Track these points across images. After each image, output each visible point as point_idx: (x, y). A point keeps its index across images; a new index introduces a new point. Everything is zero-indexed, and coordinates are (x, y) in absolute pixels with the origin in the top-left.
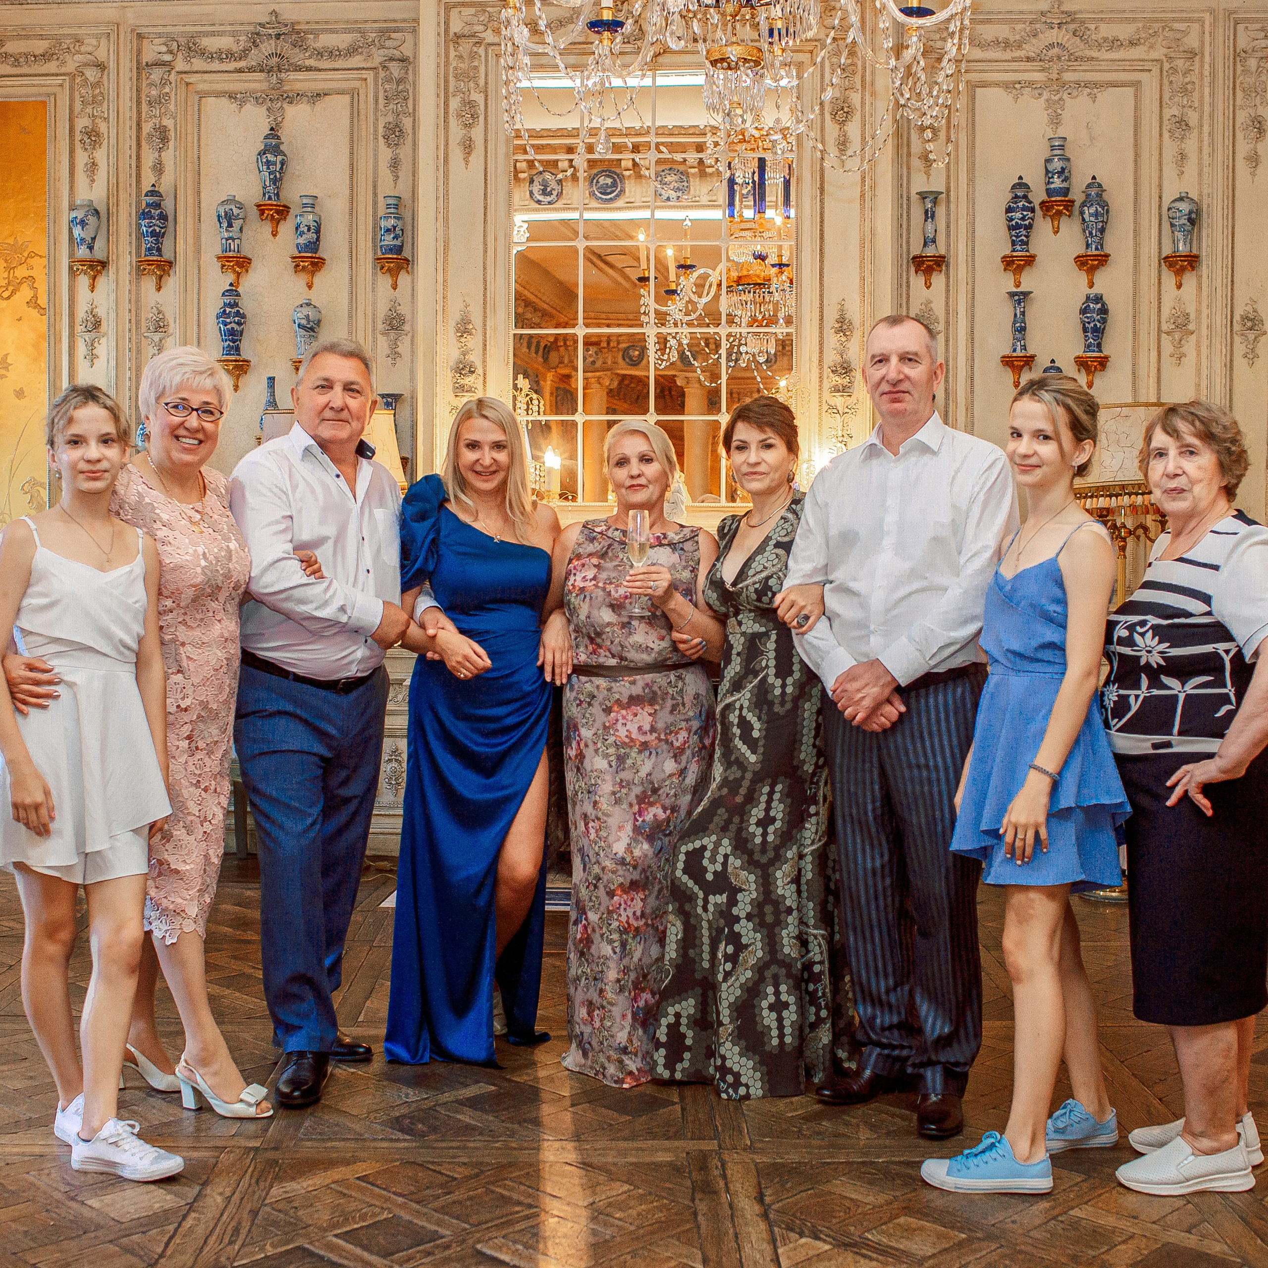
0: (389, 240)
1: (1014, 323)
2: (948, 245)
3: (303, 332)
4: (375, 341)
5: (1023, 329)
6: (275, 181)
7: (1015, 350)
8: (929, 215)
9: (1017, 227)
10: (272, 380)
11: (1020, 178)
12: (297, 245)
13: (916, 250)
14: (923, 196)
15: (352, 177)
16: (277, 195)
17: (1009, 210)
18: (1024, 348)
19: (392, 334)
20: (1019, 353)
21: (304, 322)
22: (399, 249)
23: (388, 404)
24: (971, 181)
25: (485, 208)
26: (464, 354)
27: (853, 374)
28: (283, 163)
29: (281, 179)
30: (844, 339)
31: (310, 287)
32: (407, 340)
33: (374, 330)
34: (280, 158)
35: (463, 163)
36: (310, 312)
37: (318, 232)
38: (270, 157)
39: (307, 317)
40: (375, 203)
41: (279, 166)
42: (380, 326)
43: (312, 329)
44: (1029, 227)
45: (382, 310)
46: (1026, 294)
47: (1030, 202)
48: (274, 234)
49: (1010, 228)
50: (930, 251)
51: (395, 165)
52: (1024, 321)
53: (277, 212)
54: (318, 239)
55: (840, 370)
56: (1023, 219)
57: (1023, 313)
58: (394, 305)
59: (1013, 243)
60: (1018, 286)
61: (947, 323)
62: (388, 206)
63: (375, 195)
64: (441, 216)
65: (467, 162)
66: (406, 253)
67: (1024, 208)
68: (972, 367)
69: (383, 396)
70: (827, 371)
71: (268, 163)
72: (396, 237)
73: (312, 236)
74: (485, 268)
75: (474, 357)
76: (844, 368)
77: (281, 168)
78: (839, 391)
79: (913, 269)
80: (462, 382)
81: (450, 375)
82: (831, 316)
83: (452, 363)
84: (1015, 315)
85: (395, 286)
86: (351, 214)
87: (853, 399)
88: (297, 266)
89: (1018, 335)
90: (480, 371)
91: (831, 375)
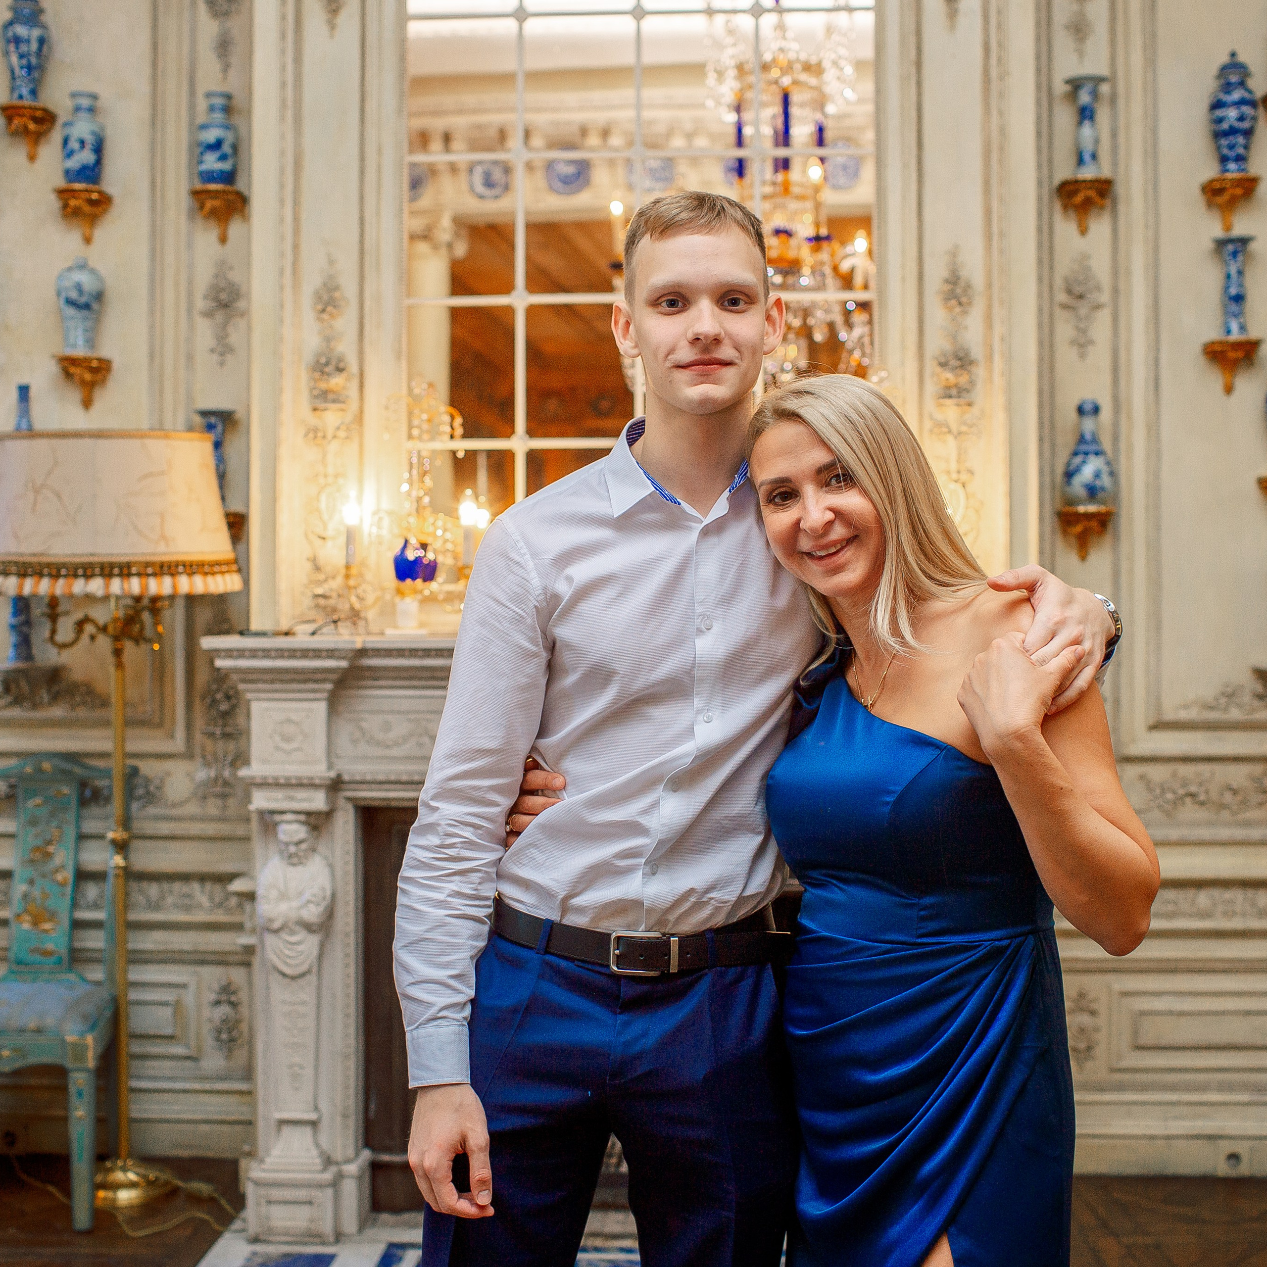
0: (211, 162)
1: (1227, 288)
2: (1115, 164)
3: (71, 311)
4: (191, 327)
5: (1239, 299)
6: (29, 68)
7: (1229, 332)
8: (1085, 114)
9: (1233, 131)
10: (24, 391)
11: (1233, 55)
12: (67, 172)
13: (1064, 171)
14: (1076, 84)
15: (154, 64)
16: (34, 93)
17: (1217, 105)
18: (1243, 328)
19: (220, 317)
20: (1236, 336)
21: (74, 295)
22: (229, 177)
23: (210, 427)
24: (1151, 63)
25: (363, 100)
26: (328, 340)
27: (974, 369)
28: (42, 41)
29: (41, 68)
30: (958, 310)
31: (88, 240)
32: (241, 323)
33: (190, 311)
34: (36, 33)
35: (325, 29)
36: (83, 278)
37: (99, 149)
38: (21, 30)
39: (79, 288)
40: (192, 107)
41: (34, 46)
42: (200, 304)
43: (87, 307)
44: (1248, 133)
45: (204, 277)
46: (1244, 241)
47: (1250, 91)
48: (32, 158)
49: (1218, 135)
50: (1088, 173)
51: (224, 46)
52: (1241, 285)
53: (36, 120)
54: (99, 162)
55: (954, 363)
56: (1241, 119)
57: (1240, 273)
58: (222, 267)
59: (1224, 160)
60: (1228, 228)
61: (1115, 291)
62: (212, 109)
63: (192, 93)
64: (289, 114)
65: (332, 26)
66: (240, 185)
67: (1242, 102)
68: (1157, 361)
69: (205, 414)
70: (931, 366)
71: (17, 40)
72: (223, 158)
73: (87, 157)
74: (362, 198)
75: (346, 348)
76: (960, 359)
77: (40, 49)
78: (950, 397)
79: (1058, 206)
80: (323, 385)
81: (304, 376)
82: (936, 273)
83: (308, 357)
84: (1228, 276)
85: (223, 239)
86: (153, 124)
87: (975, 410)
88: (65, 206)
89: (1234, 307)
90: (354, 368)
91: (939, 369)
